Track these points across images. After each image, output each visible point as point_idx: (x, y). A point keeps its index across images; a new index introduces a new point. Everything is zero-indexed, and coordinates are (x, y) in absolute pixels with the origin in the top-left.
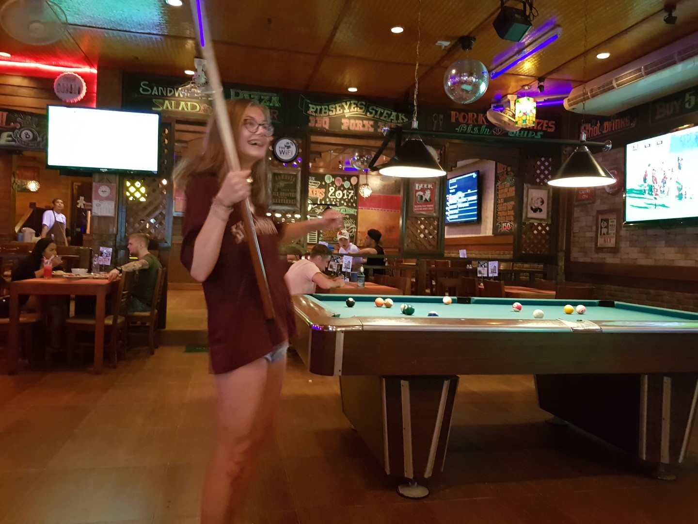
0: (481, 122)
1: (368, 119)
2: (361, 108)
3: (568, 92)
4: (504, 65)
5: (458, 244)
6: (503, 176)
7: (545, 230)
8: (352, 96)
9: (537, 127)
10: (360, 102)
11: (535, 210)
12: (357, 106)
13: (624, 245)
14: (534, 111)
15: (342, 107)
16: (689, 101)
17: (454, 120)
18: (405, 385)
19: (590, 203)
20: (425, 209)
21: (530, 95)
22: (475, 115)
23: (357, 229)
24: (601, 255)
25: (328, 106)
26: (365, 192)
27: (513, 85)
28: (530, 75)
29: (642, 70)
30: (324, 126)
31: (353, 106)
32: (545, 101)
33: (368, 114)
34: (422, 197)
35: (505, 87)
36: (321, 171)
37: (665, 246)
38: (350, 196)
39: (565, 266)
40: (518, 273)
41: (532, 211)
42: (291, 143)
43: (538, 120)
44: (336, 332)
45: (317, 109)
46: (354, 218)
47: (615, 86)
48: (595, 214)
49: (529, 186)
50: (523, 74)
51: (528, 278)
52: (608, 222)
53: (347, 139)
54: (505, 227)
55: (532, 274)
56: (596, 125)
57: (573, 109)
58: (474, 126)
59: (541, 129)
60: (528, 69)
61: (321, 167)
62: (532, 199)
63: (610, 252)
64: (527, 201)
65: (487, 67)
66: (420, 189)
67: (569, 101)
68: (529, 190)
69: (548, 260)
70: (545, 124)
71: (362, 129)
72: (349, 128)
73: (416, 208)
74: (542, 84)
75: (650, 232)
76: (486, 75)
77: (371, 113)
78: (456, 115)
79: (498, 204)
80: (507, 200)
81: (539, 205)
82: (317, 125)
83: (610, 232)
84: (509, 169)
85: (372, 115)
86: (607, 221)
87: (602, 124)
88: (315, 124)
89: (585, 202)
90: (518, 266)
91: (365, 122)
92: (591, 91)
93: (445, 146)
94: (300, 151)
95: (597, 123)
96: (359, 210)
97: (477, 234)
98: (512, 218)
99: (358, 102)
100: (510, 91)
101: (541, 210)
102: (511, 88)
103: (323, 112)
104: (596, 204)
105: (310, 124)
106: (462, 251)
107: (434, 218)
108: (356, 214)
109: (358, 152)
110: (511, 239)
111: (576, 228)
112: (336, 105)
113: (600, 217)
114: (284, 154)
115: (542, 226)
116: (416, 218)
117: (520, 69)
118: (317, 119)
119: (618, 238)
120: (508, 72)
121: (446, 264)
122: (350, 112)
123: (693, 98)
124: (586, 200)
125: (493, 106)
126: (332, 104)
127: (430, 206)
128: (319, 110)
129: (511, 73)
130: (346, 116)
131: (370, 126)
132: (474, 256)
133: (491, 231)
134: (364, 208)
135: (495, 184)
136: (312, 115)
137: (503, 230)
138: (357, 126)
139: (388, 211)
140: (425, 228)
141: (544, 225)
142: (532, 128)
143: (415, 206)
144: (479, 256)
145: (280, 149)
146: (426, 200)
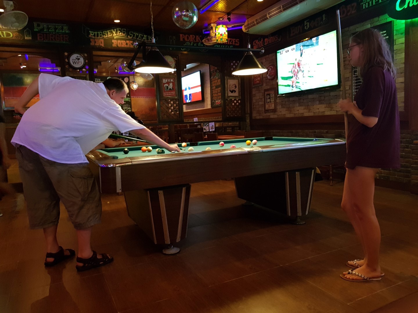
0: (198, 40)
1: (130, 40)
2: (124, 33)
3: (245, 22)
4: (207, 5)
5: (192, 115)
6: (214, 73)
7: (238, 103)
8: (117, 25)
9: (230, 43)
10: (123, 29)
11: (232, 92)
12: (121, 32)
13: (279, 107)
14: (227, 33)
15: (112, 32)
16: (306, 25)
17: (182, 39)
18: (161, 193)
19: (260, 86)
20: (170, 94)
21: (223, 23)
22: (194, 36)
24: (268, 114)
25: (102, 32)
26: (135, 87)
27: (214, 18)
28: (222, 11)
29: (282, 8)
30: (101, 45)
31: (119, 32)
32: (232, 27)
33: (129, 36)
34: (167, 87)
35: (209, 19)
36: (104, 74)
37: (299, 106)
39: (250, 122)
40: (225, 128)
41: (231, 92)
42: (80, 56)
43: (229, 39)
44: (115, 167)
45: (95, 34)
46: (129, 103)
47: (268, 17)
48: (263, 92)
49: (228, 78)
50: (218, 11)
51: (231, 130)
53: (117, 53)
54: (217, 103)
55: (233, 128)
56: (261, 41)
57: (248, 31)
58: (194, 43)
59: (231, 44)
60: (221, 8)
61: (104, 72)
62: (230, 85)
63: (272, 112)
65: (196, 7)
66: (166, 82)
67: (245, 27)
68: (228, 80)
69: (241, 119)
70: (234, 41)
71: (126, 46)
72: (117, 45)
73: (165, 94)
74: (229, 17)
75: (291, 99)
76: (196, 11)
77: (131, 36)
78: (183, 37)
79: (212, 90)
80: (217, 87)
81: (233, 89)
82: (96, 44)
83: (271, 101)
84: (216, 68)
85: (131, 37)
86: (269, 95)
87: (264, 40)
88: (95, 44)
89: (258, 85)
90: (226, 124)
91: (127, 42)
92: (256, 20)
93: (178, 56)
94: (87, 61)
95: (261, 40)
96: (132, 98)
97: (203, 108)
98: (220, 97)
100: (212, 22)
101: (235, 91)
102: (213, 19)
103: (99, 36)
104: (263, 86)
105: (91, 44)
106: (195, 118)
107: (176, 99)
108: (130, 101)
109: (126, 61)
110: (220, 110)
111: (254, 101)
112: (108, 31)
113: (266, 93)
114: (76, 63)
115: (236, 100)
116: (165, 100)
117: (216, 8)
118: (96, 40)
119: (276, 104)
120: (209, 10)
121: (186, 126)
122: (117, 35)
123: (308, 23)
124: (258, 84)
125: (203, 30)
126: (104, 31)
127: (173, 92)
128: (96, 35)
129: (211, 10)
130: (115, 38)
131: (131, 44)
132: (202, 120)
133: (210, 105)
134: (134, 97)
135: (210, 78)
136: (92, 38)
137: (216, 104)
138: (123, 44)
139: (150, 98)
140: (171, 106)
141: (237, 100)
142: (226, 43)
143: (164, 93)
144: (205, 120)
145: (73, 60)
146: (170, 89)
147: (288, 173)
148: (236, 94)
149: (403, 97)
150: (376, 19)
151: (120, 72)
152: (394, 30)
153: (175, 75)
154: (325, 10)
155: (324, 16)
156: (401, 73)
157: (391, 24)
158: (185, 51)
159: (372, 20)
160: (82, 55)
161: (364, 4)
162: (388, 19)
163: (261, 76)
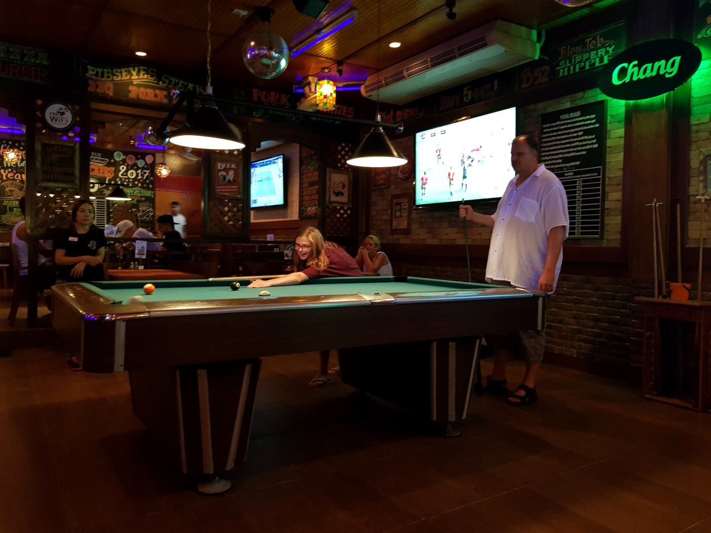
0: (284, 102)
1: (161, 89)
2: (152, 76)
3: (365, 80)
4: (304, 43)
5: (265, 229)
6: (307, 160)
7: (347, 214)
8: (140, 61)
9: (337, 113)
10: (150, 69)
11: (337, 194)
12: (147, 73)
13: (415, 226)
14: (334, 95)
15: (129, 73)
16: (467, 95)
17: (256, 97)
18: (203, 375)
19: (385, 188)
20: (229, 190)
21: (330, 78)
22: (278, 94)
23: (155, 213)
24: (396, 237)
25: (112, 70)
26: (164, 172)
27: (313, 67)
28: (330, 57)
29: (429, 62)
30: (107, 92)
31: (142, 73)
32: (344, 86)
33: (161, 82)
34: (224, 177)
35: (305, 68)
36: (110, 146)
37: (448, 227)
38: (146, 175)
41: (335, 195)
42: (65, 109)
43: (338, 106)
44: (115, 321)
45: (97, 72)
46: (151, 201)
47: (406, 76)
48: (390, 199)
49: (331, 170)
50: (322, 56)
52: (401, 206)
54: (310, 211)
57: (370, 96)
59: (340, 114)
60: (328, 51)
61: (109, 143)
62: (334, 183)
63: (403, 234)
64: (330, 185)
65: (288, 44)
66: (222, 168)
67: (366, 87)
68: (332, 174)
70: (344, 109)
71: (153, 99)
72: (138, 96)
73: (219, 189)
74: (340, 68)
75: (436, 214)
76: (286, 51)
77: (164, 82)
78: (258, 94)
79: (303, 188)
80: (311, 184)
81: (340, 189)
82: (98, 90)
83: (403, 215)
84: (312, 152)
85: (165, 85)
86: (400, 204)
87: (395, 113)
88: (96, 90)
89: (382, 187)
91: (157, 92)
92: (385, 79)
93: (247, 125)
94: (78, 119)
95: (390, 112)
96: (157, 192)
97: (285, 218)
98: (316, 202)
99: (148, 68)
100: (310, 73)
101: (342, 194)
102: (311, 69)
103: (105, 76)
104: (390, 189)
105: (89, 89)
106: (269, 235)
107: (238, 200)
108: (153, 197)
109: (151, 126)
111: (374, 213)
112: (122, 69)
113: (395, 201)
114: (56, 121)
115: (344, 210)
116: (219, 199)
117: (320, 50)
118: (98, 83)
119: (410, 220)
120: (308, 52)
121: (253, 248)
122: (138, 79)
123: (470, 93)
124: (382, 184)
125: (294, 87)
126: (117, 68)
127: (234, 187)
128: (100, 74)
129: (311, 53)
130: (135, 83)
131: (163, 97)
132: (281, 240)
133: (298, 215)
134: (162, 190)
135: (300, 168)
136: (91, 78)
137: (308, 213)
138: (148, 95)
139: (190, 194)
140: (229, 211)
141: (345, 208)
142: (332, 113)
143: (218, 187)
144: (286, 240)
145: (51, 115)
146: (229, 181)
147: (435, 343)
148: (344, 199)
149: (618, 224)
150: (580, 95)
151: (139, 144)
152: (607, 116)
153: (240, 157)
154: (498, 73)
155: (496, 82)
156: (618, 185)
157: (604, 105)
158: (260, 118)
159: (573, 95)
160: (70, 107)
161: (561, 69)
162: (599, 96)
163: (387, 172)
